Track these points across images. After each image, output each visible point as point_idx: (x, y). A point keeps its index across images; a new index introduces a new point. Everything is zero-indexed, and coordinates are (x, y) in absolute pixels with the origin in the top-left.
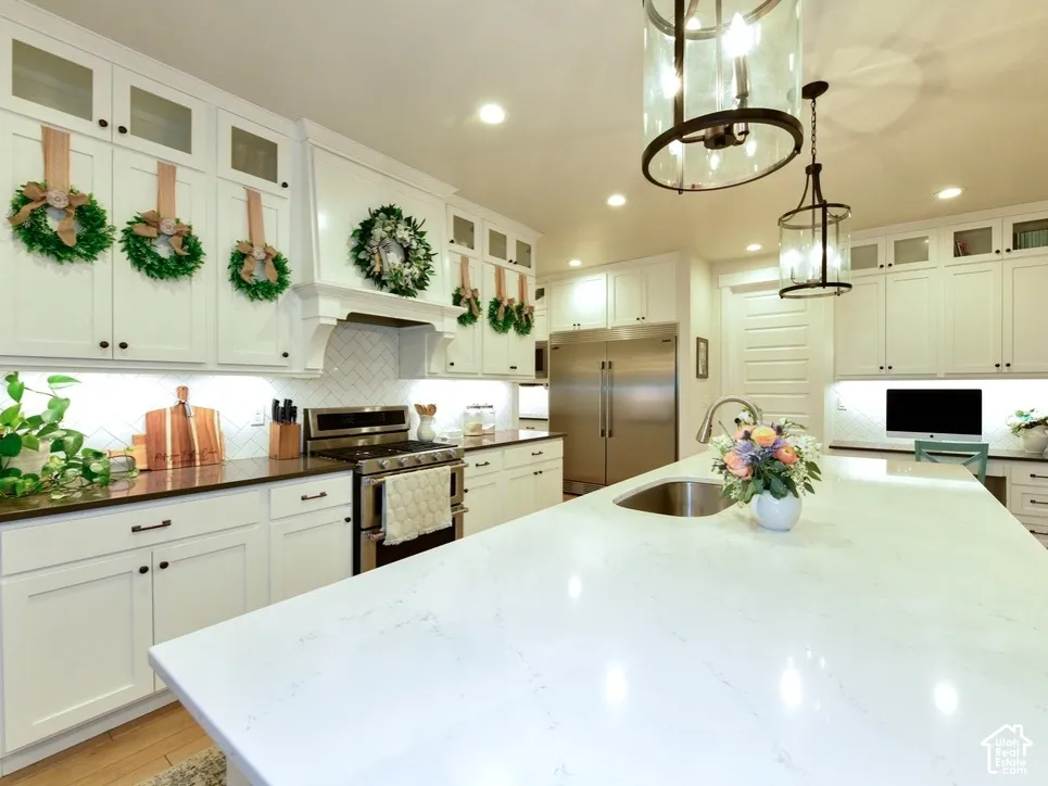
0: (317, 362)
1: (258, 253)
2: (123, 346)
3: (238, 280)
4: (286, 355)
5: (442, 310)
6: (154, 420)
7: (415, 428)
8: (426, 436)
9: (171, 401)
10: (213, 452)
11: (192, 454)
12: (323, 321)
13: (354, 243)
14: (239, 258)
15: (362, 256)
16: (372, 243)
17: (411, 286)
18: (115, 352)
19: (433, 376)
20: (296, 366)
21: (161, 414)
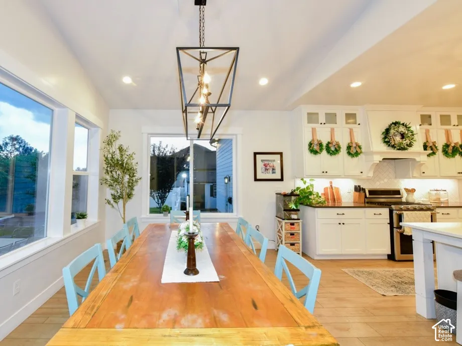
0: (371, 174)
1: (354, 145)
2: (326, 172)
3: (349, 153)
4: (362, 172)
5: (419, 153)
6: (326, 189)
7: (405, 197)
8: (410, 200)
9: (328, 185)
10: (339, 199)
11: (335, 199)
12: (375, 162)
13: (383, 136)
14: (349, 147)
15: (386, 140)
16: (390, 135)
17: (406, 147)
18: (325, 174)
19: (414, 177)
20: (364, 176)
21: (327, 188)
